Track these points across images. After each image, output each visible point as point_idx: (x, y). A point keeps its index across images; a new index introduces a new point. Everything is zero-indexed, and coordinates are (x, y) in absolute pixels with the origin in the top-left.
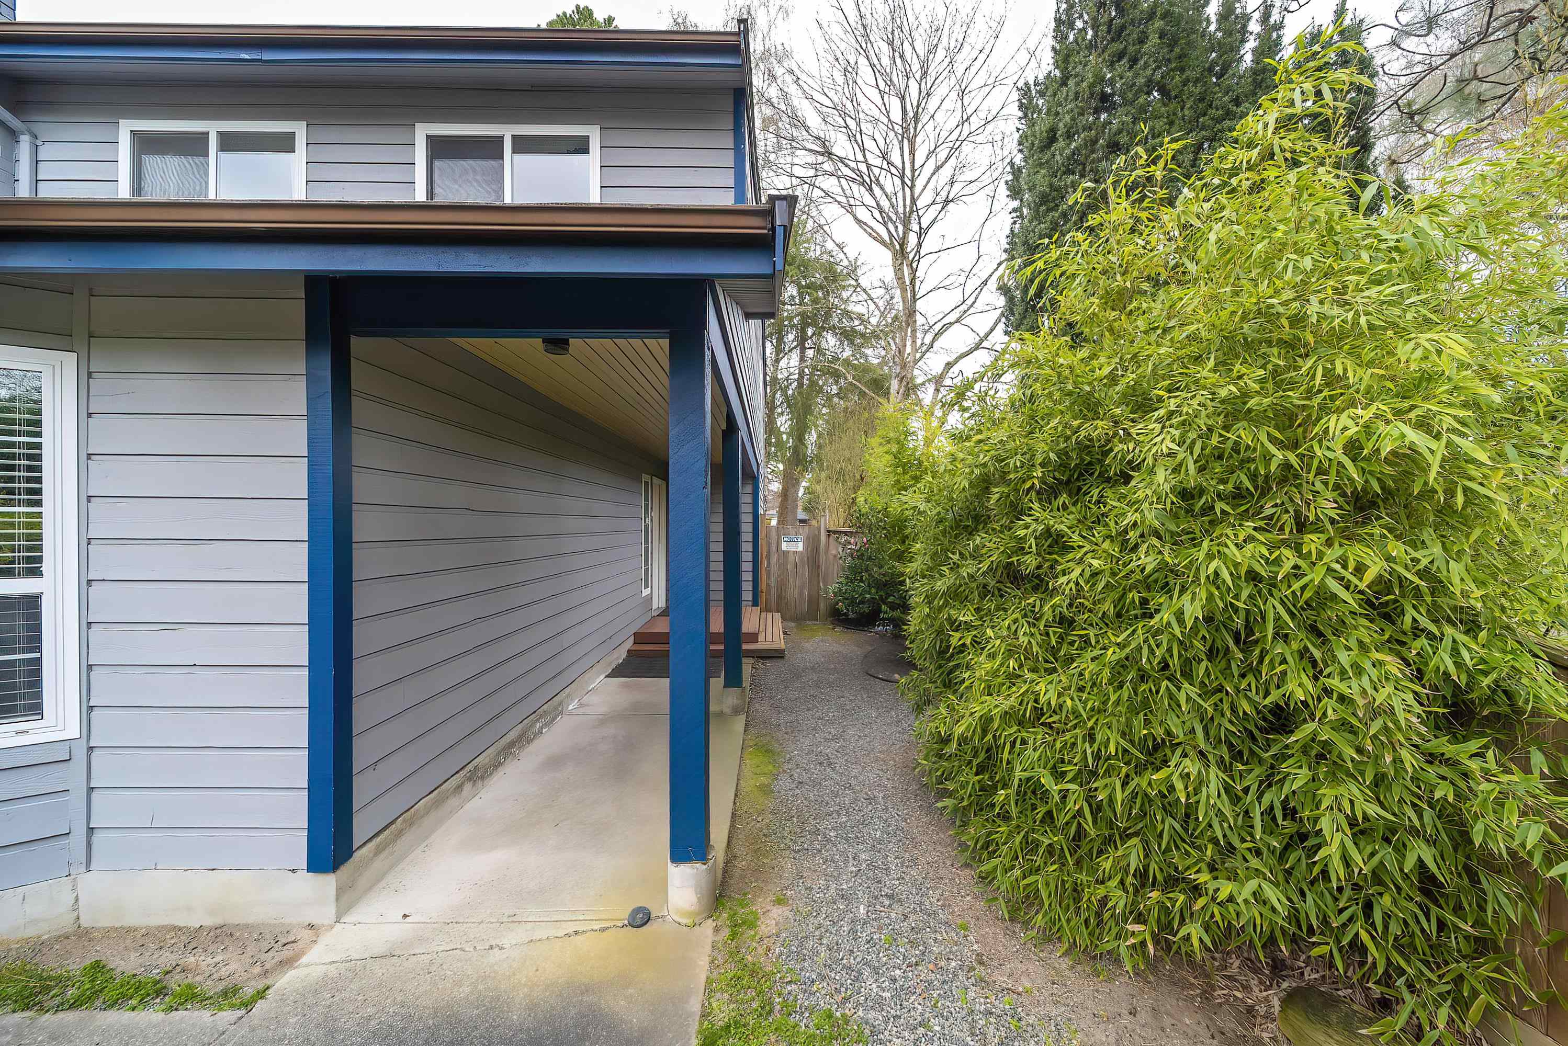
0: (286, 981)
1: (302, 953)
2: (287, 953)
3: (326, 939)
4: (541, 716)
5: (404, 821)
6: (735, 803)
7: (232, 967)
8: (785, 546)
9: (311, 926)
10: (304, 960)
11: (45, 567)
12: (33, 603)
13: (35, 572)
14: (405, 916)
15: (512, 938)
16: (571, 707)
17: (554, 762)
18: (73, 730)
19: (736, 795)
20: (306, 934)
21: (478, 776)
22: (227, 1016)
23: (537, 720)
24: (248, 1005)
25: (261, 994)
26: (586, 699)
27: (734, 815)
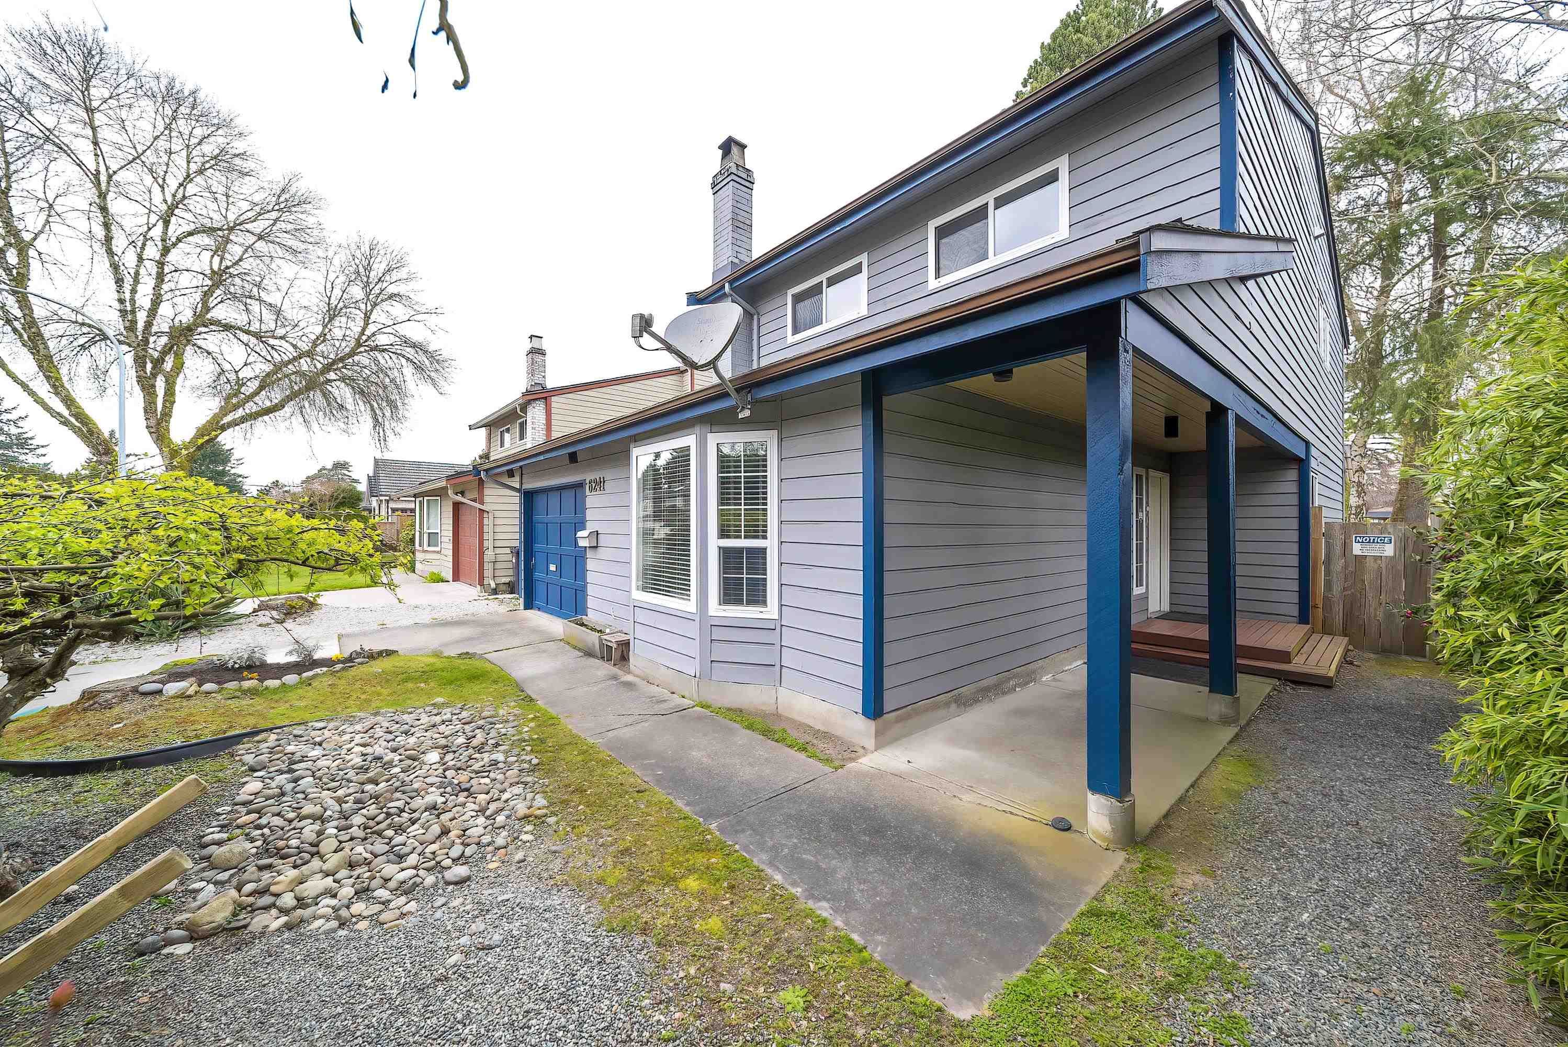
0: (851, 765)
1: (859, 757)
2: (853, 755)
3: (870, 756)
4: (1014, 677)
5: (912, 709)
6: (1187, 791)
7: (831, 751)
8: (1357, 549)
9: (863, 748)
10: (860, 761)
11: (768, 535)
12: (764, 550)
13: (765, 537)
14: (909, 762)
15: (967, 797)
16: (1044, 679)
17: (1021, 712)
18: (776, 616)
19: (1192, 786)
20: (861, 751)
21: (964, 703)
22: (828, 769)
23: (1011, 678)
24: (836, 769)
25: (842, 767)
26: (1058, 677)
27: (1181, 800)
